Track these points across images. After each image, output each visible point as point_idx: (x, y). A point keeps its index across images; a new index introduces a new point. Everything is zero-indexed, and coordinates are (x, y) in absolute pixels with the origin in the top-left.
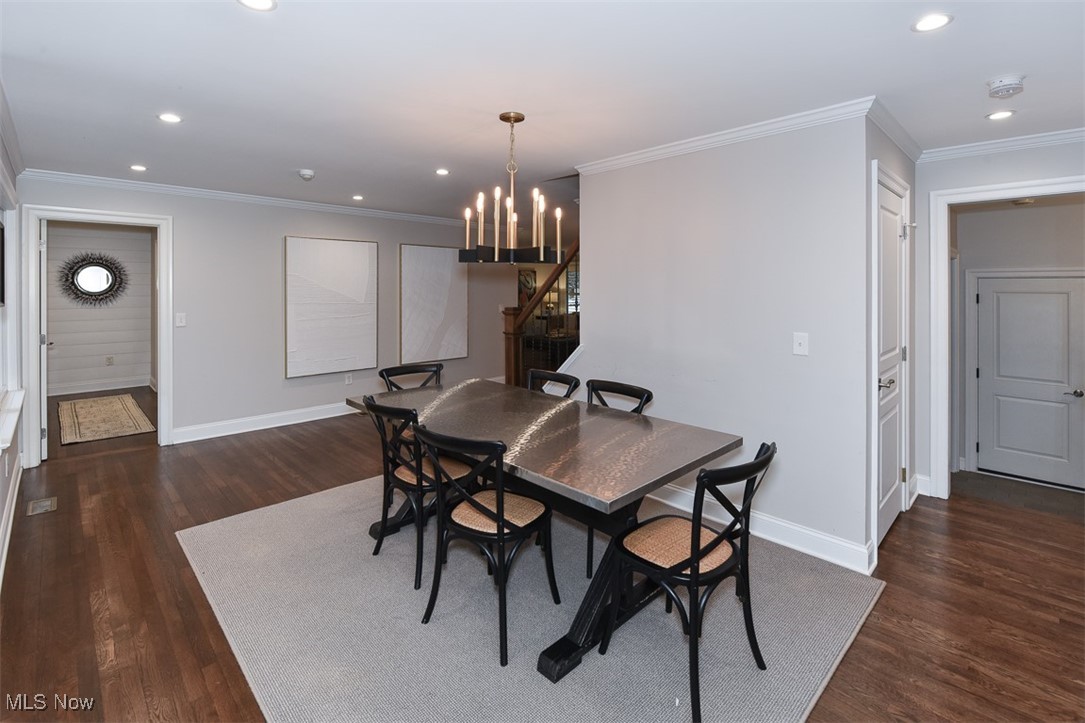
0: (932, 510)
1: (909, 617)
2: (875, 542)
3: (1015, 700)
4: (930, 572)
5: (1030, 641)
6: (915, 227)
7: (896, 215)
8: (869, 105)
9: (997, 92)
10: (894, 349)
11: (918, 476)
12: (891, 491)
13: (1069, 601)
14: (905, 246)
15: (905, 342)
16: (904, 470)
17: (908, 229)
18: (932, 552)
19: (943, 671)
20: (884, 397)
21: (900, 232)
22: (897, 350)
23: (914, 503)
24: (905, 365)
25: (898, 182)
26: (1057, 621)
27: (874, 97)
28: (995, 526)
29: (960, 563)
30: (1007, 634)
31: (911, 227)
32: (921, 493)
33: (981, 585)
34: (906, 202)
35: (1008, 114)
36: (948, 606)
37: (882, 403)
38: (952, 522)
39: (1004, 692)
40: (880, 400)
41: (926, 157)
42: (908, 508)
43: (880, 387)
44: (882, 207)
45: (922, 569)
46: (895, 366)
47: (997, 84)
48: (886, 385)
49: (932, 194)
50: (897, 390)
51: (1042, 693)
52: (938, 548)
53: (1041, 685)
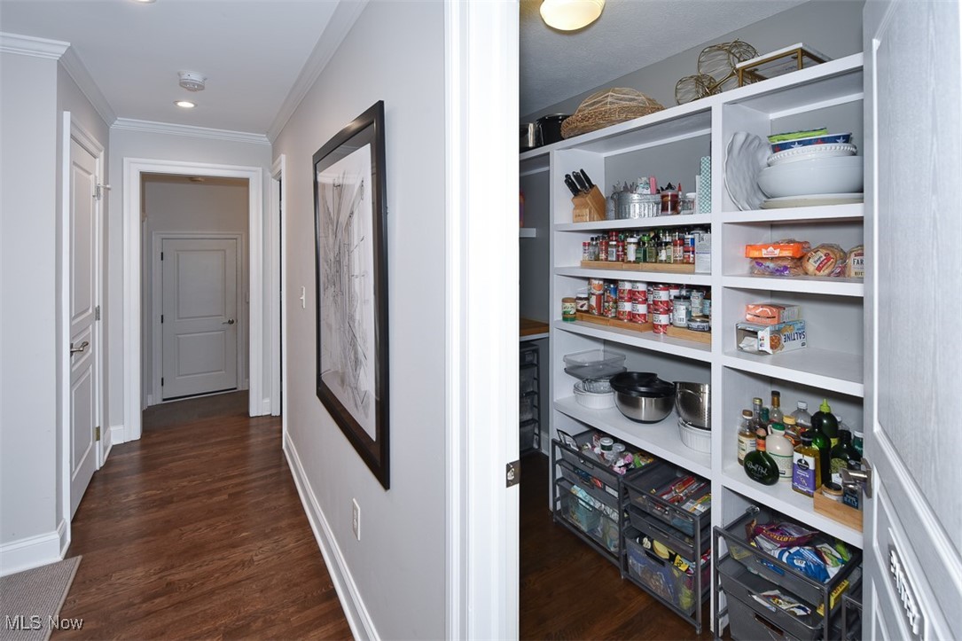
0: (126, 455)
1: (107, 576)
2: (67, 517)
3: (203, 584)
4: (127, 516)
5: (210, 526)
6: (109, 189)
7: (90, 174)
8: (63, 51)
9: (186, 83)
10: (88, 309)
11: (112, 429)
12: (85, 456)
13: (234, 477)
14: (98, 206)
15: (98, 302)
16: (98, 429)
17: (102, 190)
18: (128, 496)
19: (144, 605)
20: (76, 362)
21: (93, 191)
22: (91, 311)
23: (108, 457)
24: (99, 325)
25: (92, 141)
26: (226, 497)
27: (69, 44)
28: (181, 444)
29: (154, 492)
30: (194, 531)
31: (105, 188)
32: (115, 443)
33: (172, 502)
34: (99, 162)
35: (192, 105)
36: (145, 539)
37: (74, 369)
38: (144, 458)
39: (196, 584)
40: (72, 366)
41: (120, 124)
42: (102, 465)
43: (72, 352)
44: (75, 164)
45: (119, 518)
46: (88, 327)
47: (185, 77)
48: (79, 349)
49: (125, 159)
50: (91, 351)
51: (222, 562)
52: (132, 490)
53: (219, 556)
